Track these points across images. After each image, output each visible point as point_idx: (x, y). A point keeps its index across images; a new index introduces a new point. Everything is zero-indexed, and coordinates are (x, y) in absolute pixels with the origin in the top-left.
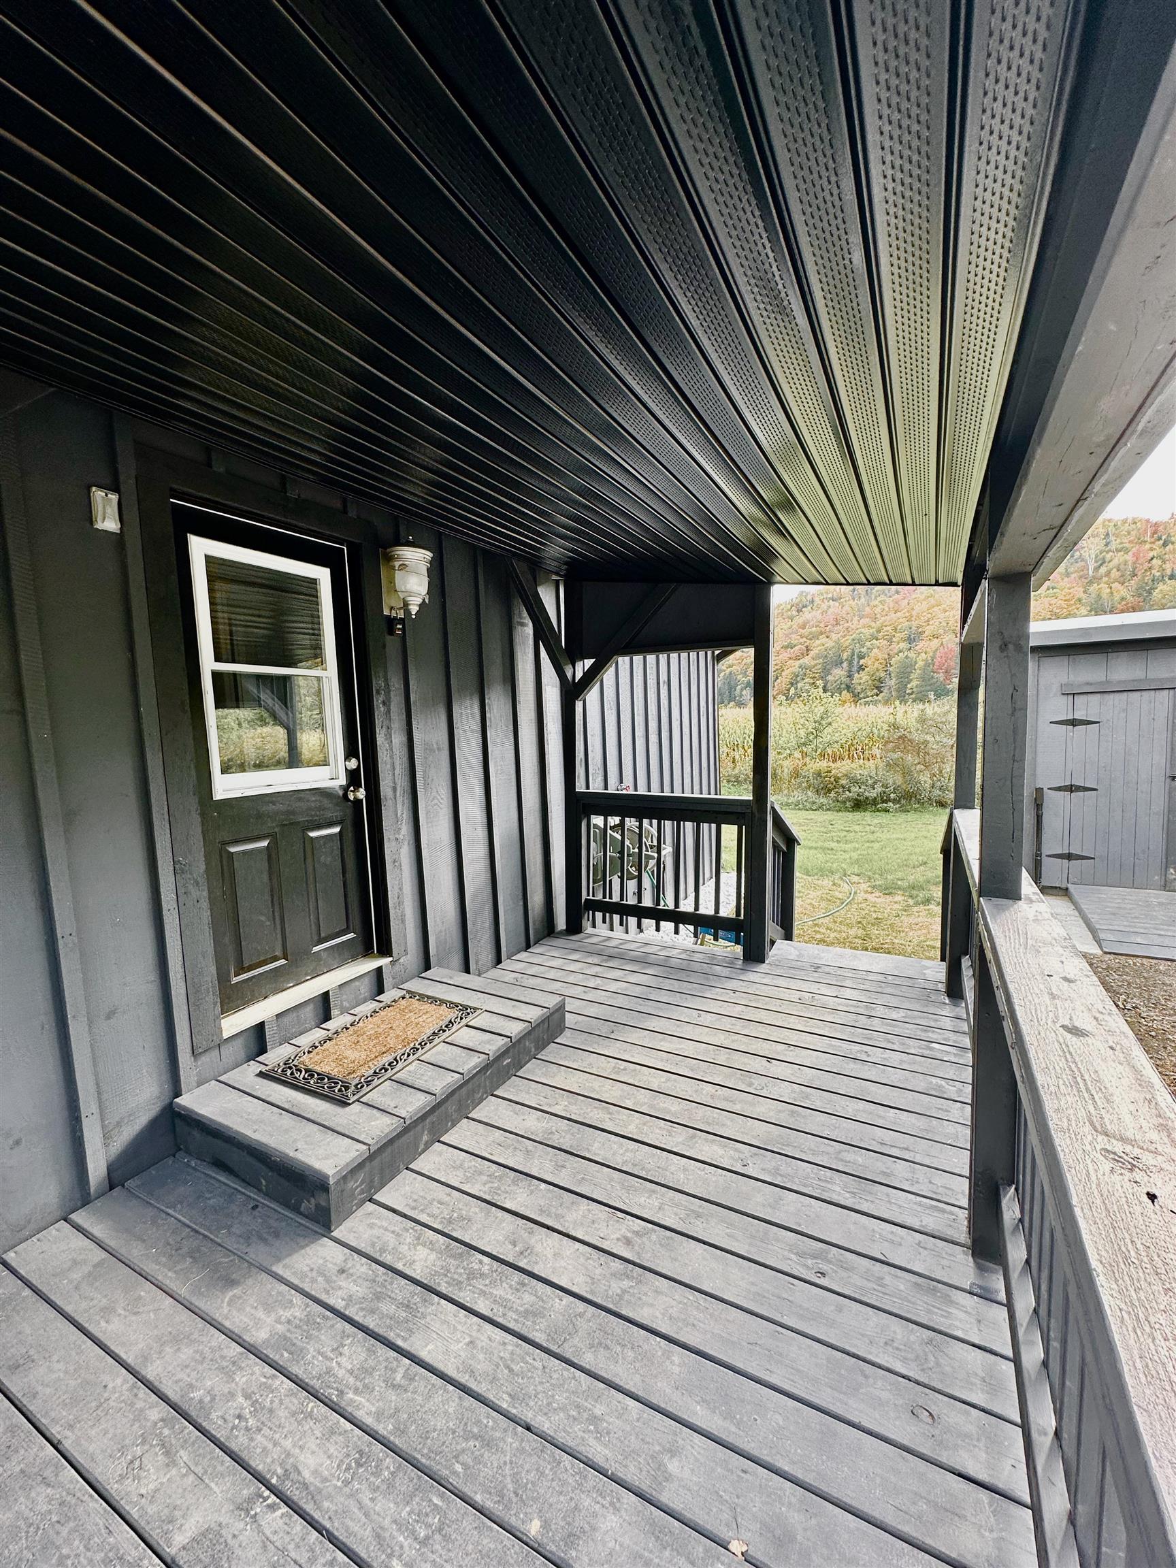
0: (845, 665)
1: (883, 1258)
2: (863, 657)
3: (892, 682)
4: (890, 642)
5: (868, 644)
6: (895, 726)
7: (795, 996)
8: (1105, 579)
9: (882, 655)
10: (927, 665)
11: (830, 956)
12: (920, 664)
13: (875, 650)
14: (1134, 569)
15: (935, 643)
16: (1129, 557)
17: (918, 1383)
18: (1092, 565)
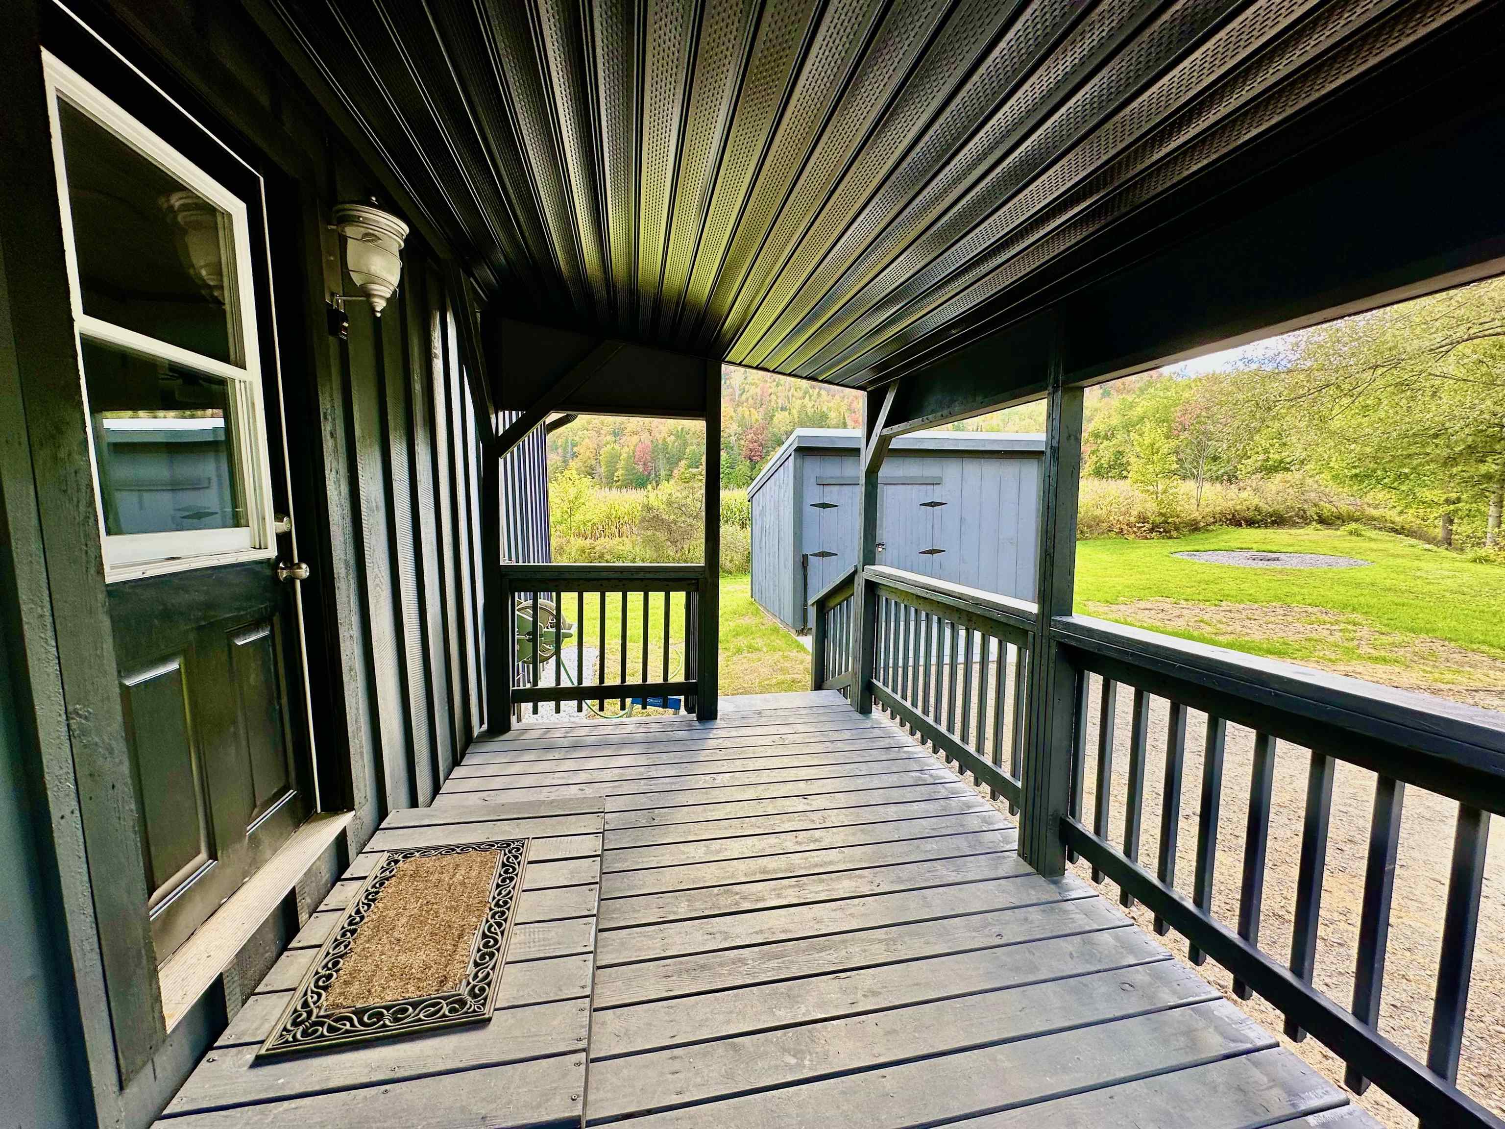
0: (560, 450)
1: (1013, 905)
2: (576, 445)
3: (602, 470)
4: (599, 434)
5: (580, 433)
6: (649, 509)
7: (767, 740)
8: (745, 404)
9: (593, 445)
10: (629, 457)
11: (758, 701)
12: (624, 456)
13: (587, 440)
14: (762, 399)
15: (635, 439)
16: (759, 390)
17: (1105, 971)
18: (738, 393)
